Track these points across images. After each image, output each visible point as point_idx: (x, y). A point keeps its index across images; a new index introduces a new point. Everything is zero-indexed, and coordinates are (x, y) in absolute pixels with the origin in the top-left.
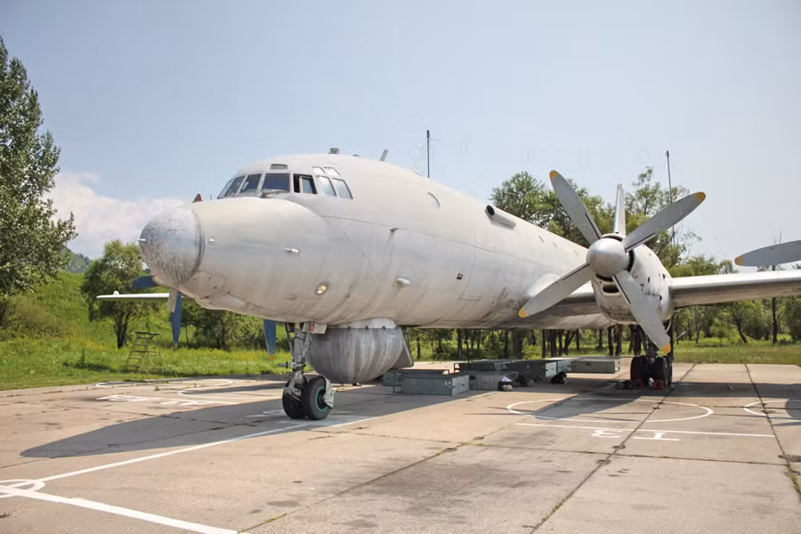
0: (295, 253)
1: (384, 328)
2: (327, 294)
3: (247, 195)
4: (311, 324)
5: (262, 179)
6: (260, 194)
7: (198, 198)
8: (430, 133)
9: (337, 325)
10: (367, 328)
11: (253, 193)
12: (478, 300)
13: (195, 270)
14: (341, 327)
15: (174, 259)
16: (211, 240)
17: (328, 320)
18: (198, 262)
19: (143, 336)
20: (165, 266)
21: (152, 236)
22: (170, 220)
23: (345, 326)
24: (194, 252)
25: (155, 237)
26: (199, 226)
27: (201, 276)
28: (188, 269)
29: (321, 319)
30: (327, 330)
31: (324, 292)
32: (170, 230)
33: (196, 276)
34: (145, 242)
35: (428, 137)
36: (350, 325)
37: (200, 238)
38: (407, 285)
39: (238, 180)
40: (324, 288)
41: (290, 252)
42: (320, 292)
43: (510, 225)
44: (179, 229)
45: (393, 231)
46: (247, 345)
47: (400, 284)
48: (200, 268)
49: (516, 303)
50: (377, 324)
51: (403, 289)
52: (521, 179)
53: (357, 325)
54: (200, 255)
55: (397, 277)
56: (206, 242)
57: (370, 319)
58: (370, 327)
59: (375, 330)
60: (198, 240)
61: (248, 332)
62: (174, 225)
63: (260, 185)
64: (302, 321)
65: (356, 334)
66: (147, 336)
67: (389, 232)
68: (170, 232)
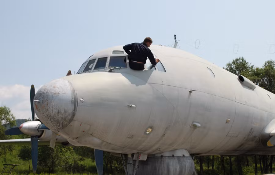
0: (133, 107)
1: (184, 156)
2: (151, 134)
3: (99, 71)
4: (139, 154)
5: (108, 60)
6: (108, 70)
7: (69, 73)
8: (176, 36)
9: (154, 155)
10: (173, 156)
11: (104, 69)
12: (236, 137)
13: (72, 119)
14: (156, 155)
15: (58, 113)
16: (81, 100)
17: (149, 151)
18: (74, 115)
19: (8, 167)
20: (51, 118)
21: (43, 97)
22: (54, 87)
23: (159, 155)
24: (71, 108)
25: (46, 99)
26: (74, 91)
27: (75, 124)
28: (67, 119)
29: (145, 151)
30: (148, 158)
31: (150, 133)
32: (55, 94)
33: (72, 123)
34: (38, 102)
35: (175, 39)
36: (162, 154)
37: (75, 99)
38: (199, 127)
39: (91, 62)
40: (150, 130)
41: (131, 106)
42: (147, 133)
43: (252, 88)
44: (60, 93)
45: (190, 92)
46: (67, 171)
47: (195, 127)
48: (75, 118)
49: (257, 138)
50: (179, 153)
51: (196, 130)
52: (238, 62)
53: (167, 154)
54: (74, 110)
55: (193, 122)
56: (79, 101)
57: (174, 150)
58: (175, 156)
59: (179, 157)
60: (73, 100)
61: (67, 162)
62: (57, 90)
63: (107, 65)
64: (133, 153)
65: (167, 160)
66: (11, 167)
67: (189, 92)
68: (55, 96)
